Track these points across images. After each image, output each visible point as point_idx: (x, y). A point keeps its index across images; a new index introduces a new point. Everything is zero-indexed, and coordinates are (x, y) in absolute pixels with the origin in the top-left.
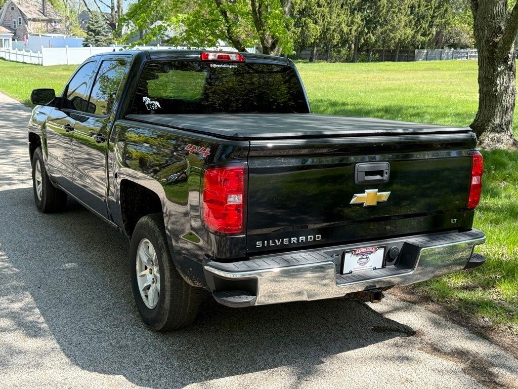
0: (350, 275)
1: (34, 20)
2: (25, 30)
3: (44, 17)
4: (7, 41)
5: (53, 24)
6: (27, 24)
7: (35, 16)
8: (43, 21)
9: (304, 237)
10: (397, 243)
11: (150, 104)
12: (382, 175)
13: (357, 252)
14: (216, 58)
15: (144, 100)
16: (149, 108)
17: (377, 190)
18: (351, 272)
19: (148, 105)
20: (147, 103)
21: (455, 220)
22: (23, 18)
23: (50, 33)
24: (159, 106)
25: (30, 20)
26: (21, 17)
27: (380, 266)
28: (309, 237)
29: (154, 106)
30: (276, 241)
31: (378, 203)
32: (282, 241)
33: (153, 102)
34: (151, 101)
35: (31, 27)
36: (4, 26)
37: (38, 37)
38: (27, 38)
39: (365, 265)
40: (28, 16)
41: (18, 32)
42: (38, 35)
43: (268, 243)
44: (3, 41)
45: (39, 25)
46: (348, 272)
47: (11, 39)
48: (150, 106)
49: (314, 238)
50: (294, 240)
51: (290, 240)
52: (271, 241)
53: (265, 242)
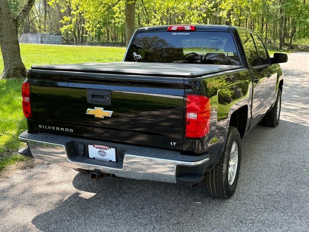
0: (94, 160)
10: (124, 148)
13: (96, 146)
14: (176, 29)
15: (134, 54)
19: (136, 57)
20: (135, 56)
21: (175, 143)
24: (141, 58)
27: (115, 160)
28: (66, 129)
30: (49, 127)
32: (52, 128)
33: (138, 55)
34: (137, 55)
39: (104, 157)
43: (45, 127)
48: (137, 57)
49: (69, 130)
50: (58, 129)
51: (56, 128)
52: (46, 126)
53: (43, 126)
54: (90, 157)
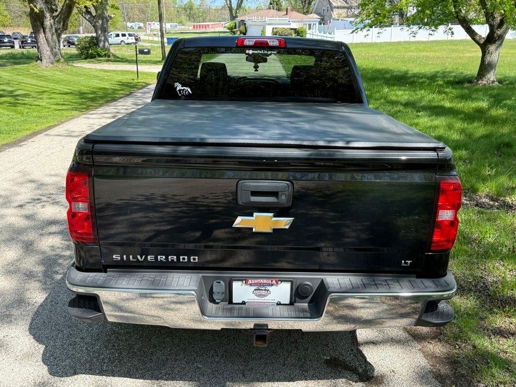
0: (243, 306)
1: (338, 8)
2: (331, 16)
3: (346, 5)
4: (315, 25)
5: (353, 10)
6: (332, 11)
7: (339, 4)
8: (344, 8)
9: (175, 257)
10: (310, 279)
11: (181, 90)
12: (277, 197)
13: (250, 281)
15: (176, 86)
16: (180, 93)
17: (272, 214)
18: (244, 303)
19: (180, 90)
21: (409, 262)
22: (331, 6)
23: (349, 17)
24: (190, 92)
25: (335, 7)
26: (329, 6)
27: (287, 301)
28: (181, 257)
29: (185, 92)
30: (139, 257)
31: (274, 230)
32: (146, 258)
33: (185, 88)
34: (183, 86)
35: (335, 13)
36: (316, 14)
37: (338, 21)
38: (330, 22)
39: (266, 298)
40: (334, 4)
41: (326, 18)
42: (339, 20)
43: (128, 257)
44: (312, 25)
45: (341, 11)
46: (241, 302)
47: (317, 24)
48: (182, 91)
49: (189, 259)
50: (162, 258)
51: (156, 258)
52: (131, 257)
53: (125, 257)
54: (234, 301)
